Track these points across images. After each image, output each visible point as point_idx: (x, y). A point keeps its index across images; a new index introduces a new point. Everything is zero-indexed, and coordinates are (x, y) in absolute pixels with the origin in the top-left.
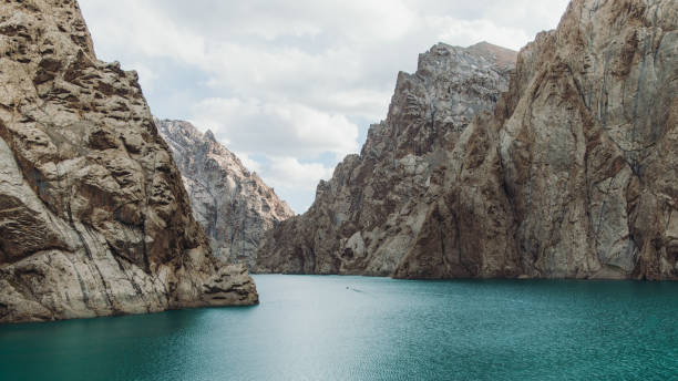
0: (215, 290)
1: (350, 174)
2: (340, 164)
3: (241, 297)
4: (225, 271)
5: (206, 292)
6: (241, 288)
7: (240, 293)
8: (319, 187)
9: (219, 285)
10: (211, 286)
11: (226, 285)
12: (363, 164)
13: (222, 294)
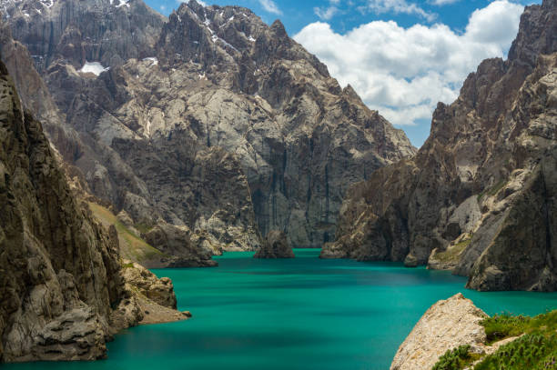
0: (50, 342)
1: (486, 92)
2: (471, 76)
3: (81, 351)
4: (68, 316)
5: (40, 344)
6: (81, 340)
7: (80, 346)
8: (436, 115)
9: (55, 336)
10: (46, 336)
11: (65, 335)
12: (507, 76)
13: (60, 347)
